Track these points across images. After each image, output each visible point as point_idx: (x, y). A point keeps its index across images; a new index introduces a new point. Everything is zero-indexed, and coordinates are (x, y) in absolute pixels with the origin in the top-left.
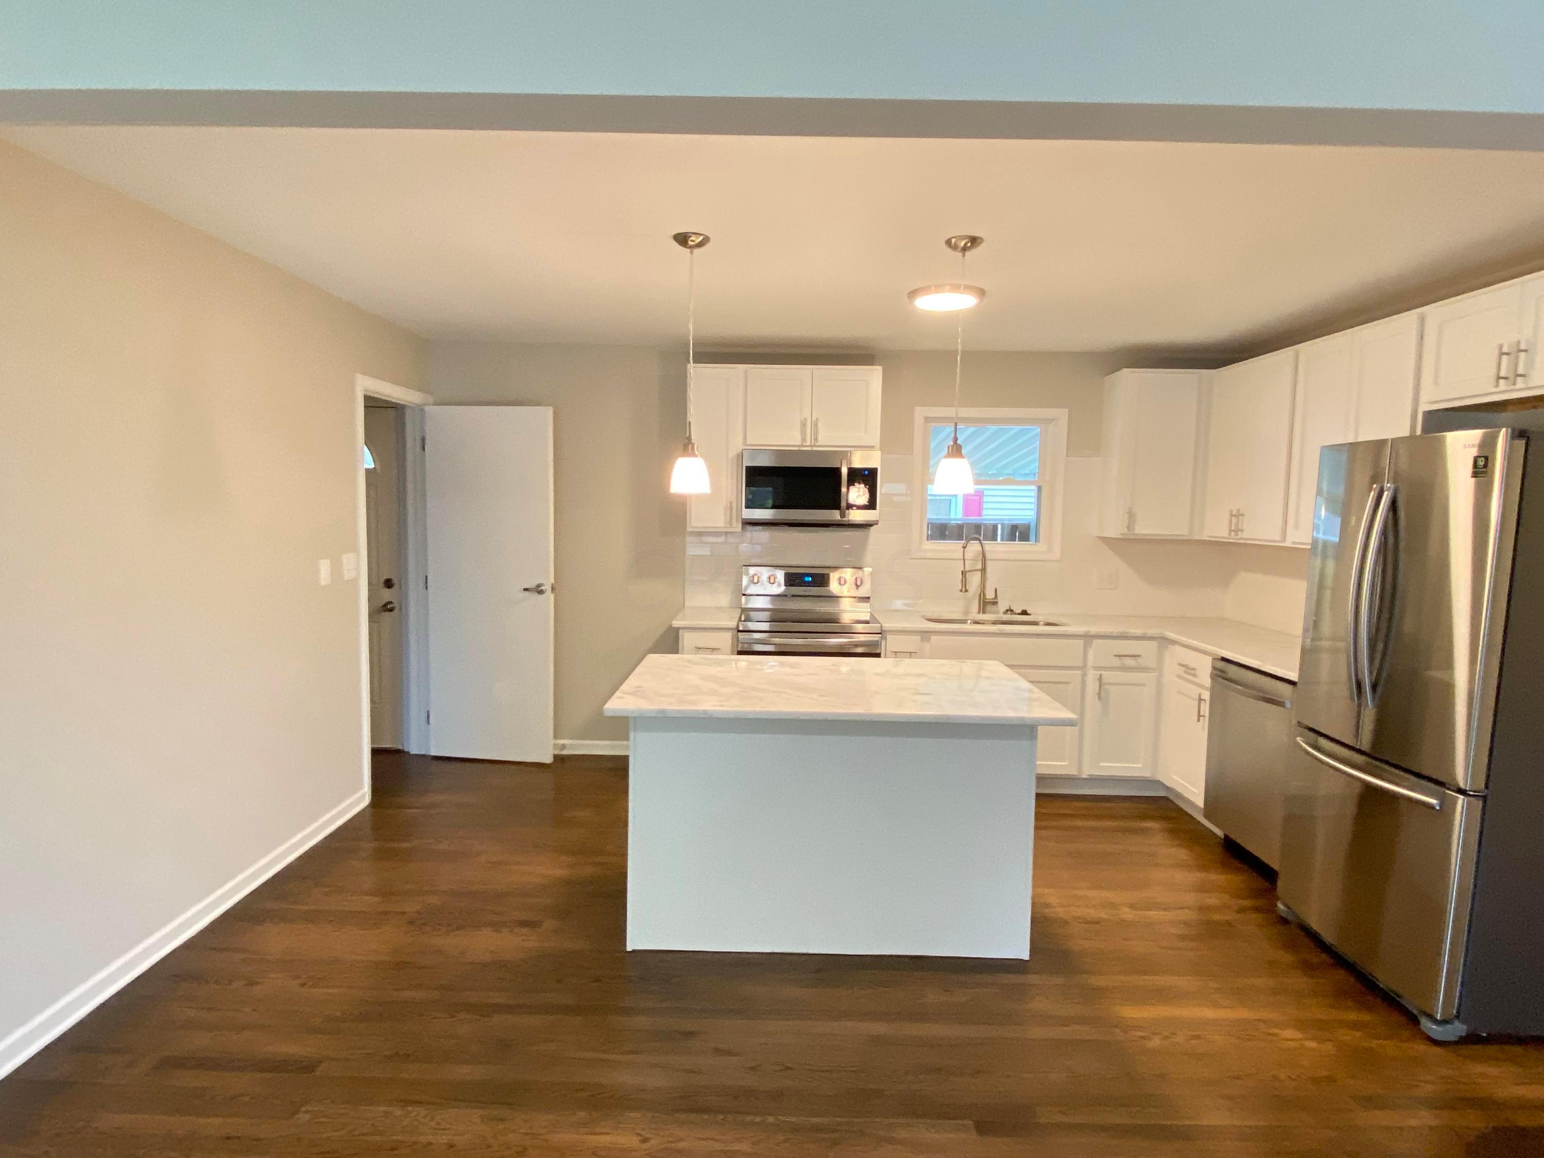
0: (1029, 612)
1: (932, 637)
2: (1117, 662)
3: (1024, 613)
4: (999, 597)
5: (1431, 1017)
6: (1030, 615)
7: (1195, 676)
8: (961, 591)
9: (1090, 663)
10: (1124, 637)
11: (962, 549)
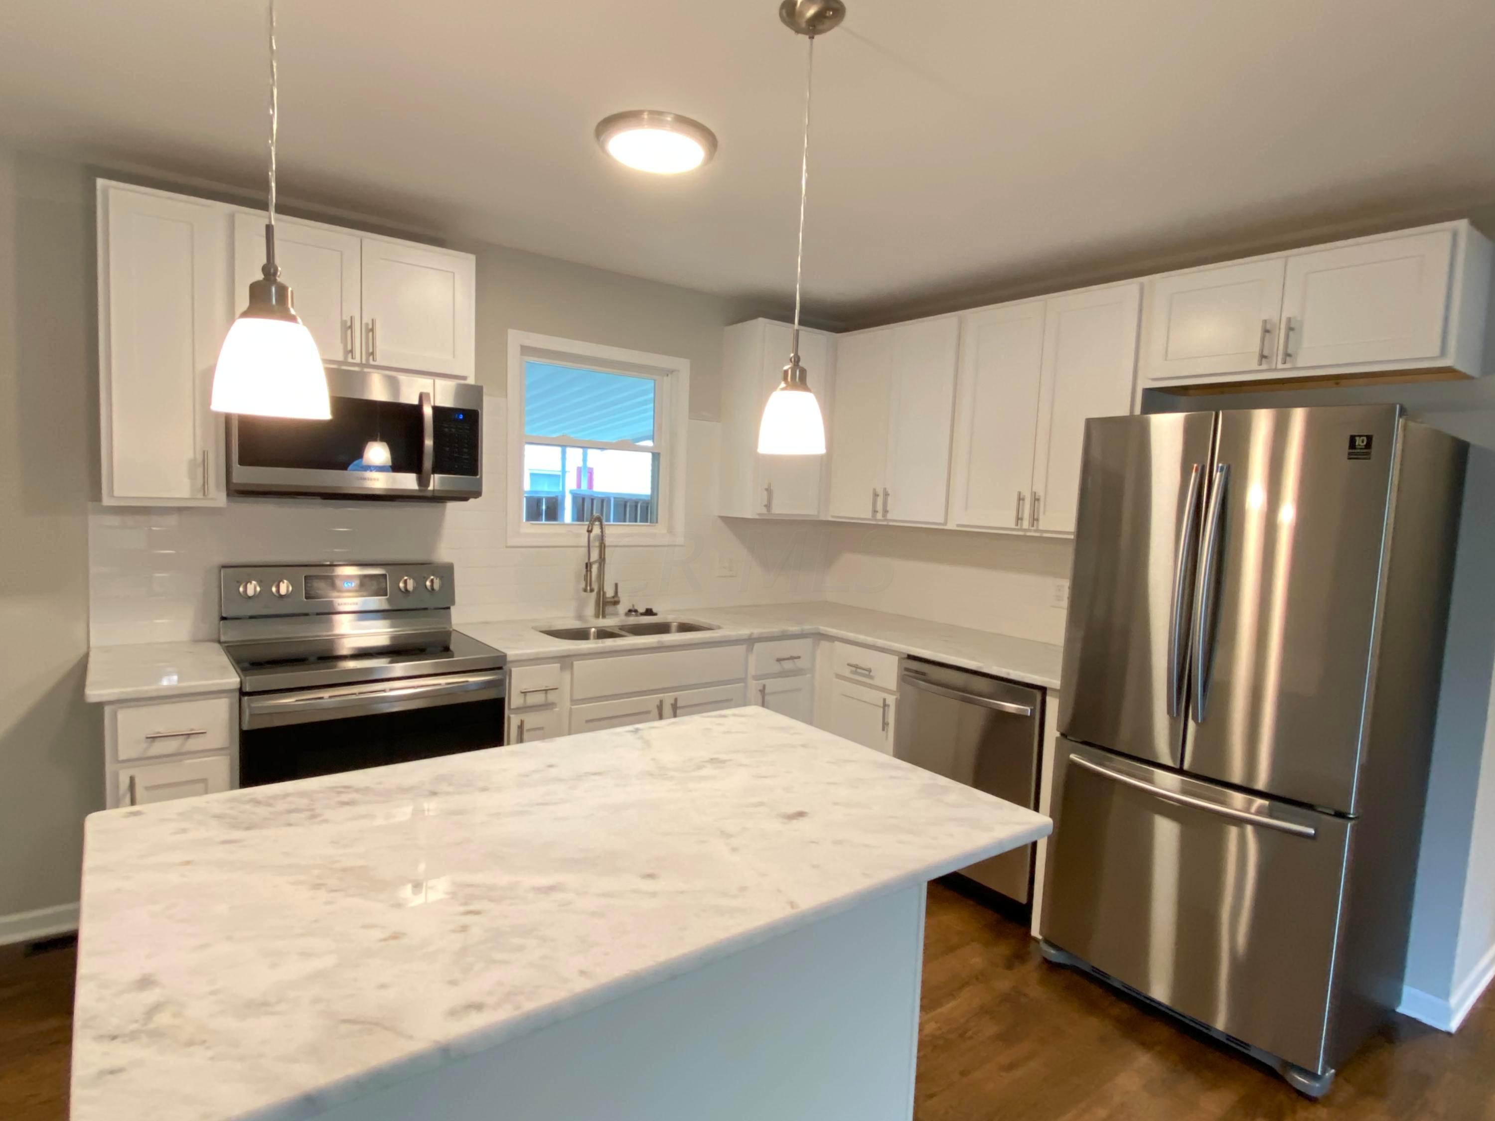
0: (654, 611)
1: (575, 663)
2: (776, 668)
3: (649, 612)
4: (619, 594)
5: (1312, 1075)
6: (655, 614)
7: (871, 677)
8: (585, 590)
9: (752, 670)
10: (784, 636)
11: (587, 534)
